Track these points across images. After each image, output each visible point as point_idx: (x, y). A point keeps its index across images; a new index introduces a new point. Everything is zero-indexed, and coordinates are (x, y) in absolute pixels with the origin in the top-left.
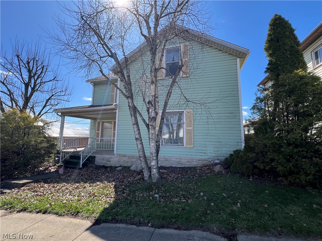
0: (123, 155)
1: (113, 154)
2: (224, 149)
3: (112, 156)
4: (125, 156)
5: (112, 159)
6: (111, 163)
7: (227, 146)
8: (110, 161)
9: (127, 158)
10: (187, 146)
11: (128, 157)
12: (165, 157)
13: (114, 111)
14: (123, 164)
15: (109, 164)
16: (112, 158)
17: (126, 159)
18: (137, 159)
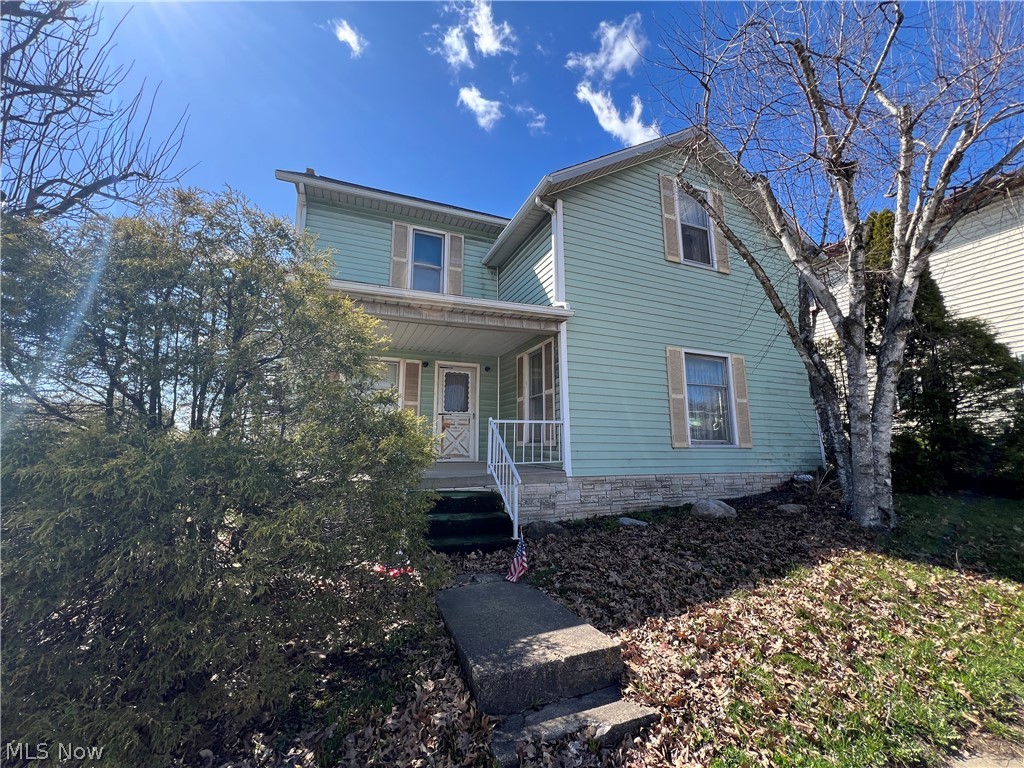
0: (596, 479)
1: (563, 479)
2: (797, 449)
3: (560, 487)
4: (603, 482)
5: (560, 497)
6: (557, 512)
7: (801, 443)
8: (554, 504)
9: (608, 487)
10: (743, 445)
11: (611, 483)
12: (705, 477)
13: (554, 329)
14: (597, 508)
15: (552, 517)
16: (560, 492)
17: (603, 491)
18: (636, 487)
